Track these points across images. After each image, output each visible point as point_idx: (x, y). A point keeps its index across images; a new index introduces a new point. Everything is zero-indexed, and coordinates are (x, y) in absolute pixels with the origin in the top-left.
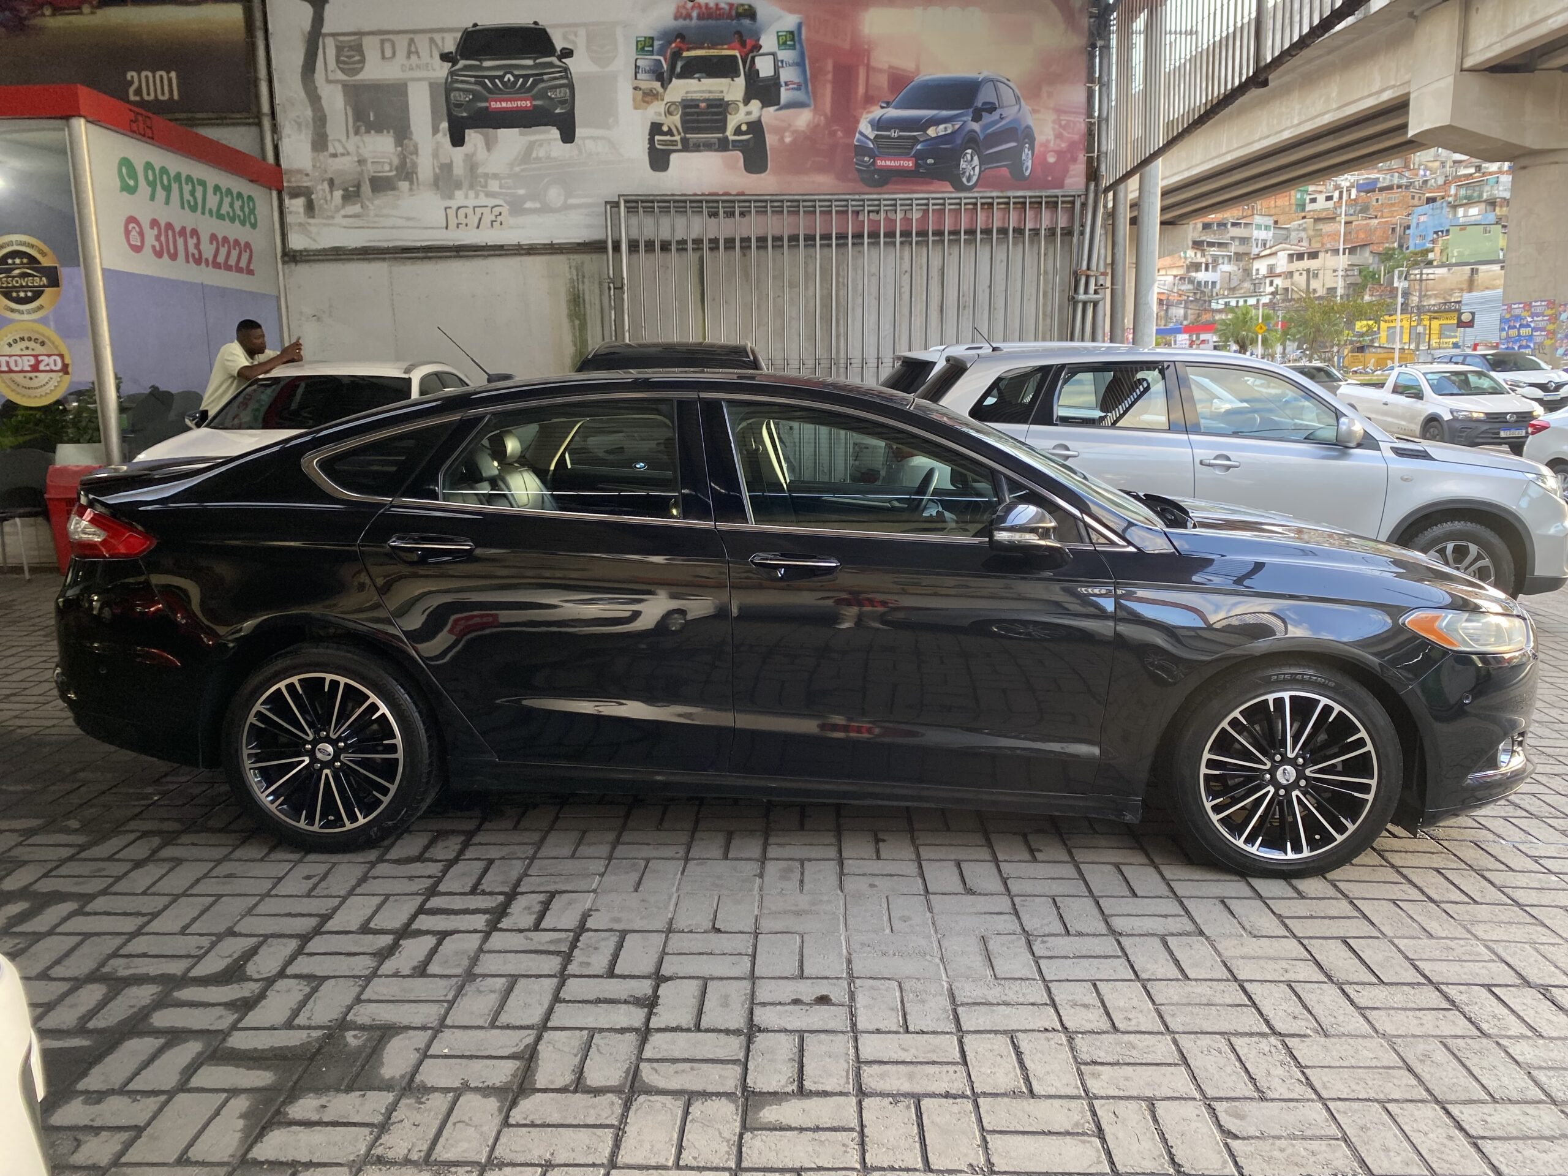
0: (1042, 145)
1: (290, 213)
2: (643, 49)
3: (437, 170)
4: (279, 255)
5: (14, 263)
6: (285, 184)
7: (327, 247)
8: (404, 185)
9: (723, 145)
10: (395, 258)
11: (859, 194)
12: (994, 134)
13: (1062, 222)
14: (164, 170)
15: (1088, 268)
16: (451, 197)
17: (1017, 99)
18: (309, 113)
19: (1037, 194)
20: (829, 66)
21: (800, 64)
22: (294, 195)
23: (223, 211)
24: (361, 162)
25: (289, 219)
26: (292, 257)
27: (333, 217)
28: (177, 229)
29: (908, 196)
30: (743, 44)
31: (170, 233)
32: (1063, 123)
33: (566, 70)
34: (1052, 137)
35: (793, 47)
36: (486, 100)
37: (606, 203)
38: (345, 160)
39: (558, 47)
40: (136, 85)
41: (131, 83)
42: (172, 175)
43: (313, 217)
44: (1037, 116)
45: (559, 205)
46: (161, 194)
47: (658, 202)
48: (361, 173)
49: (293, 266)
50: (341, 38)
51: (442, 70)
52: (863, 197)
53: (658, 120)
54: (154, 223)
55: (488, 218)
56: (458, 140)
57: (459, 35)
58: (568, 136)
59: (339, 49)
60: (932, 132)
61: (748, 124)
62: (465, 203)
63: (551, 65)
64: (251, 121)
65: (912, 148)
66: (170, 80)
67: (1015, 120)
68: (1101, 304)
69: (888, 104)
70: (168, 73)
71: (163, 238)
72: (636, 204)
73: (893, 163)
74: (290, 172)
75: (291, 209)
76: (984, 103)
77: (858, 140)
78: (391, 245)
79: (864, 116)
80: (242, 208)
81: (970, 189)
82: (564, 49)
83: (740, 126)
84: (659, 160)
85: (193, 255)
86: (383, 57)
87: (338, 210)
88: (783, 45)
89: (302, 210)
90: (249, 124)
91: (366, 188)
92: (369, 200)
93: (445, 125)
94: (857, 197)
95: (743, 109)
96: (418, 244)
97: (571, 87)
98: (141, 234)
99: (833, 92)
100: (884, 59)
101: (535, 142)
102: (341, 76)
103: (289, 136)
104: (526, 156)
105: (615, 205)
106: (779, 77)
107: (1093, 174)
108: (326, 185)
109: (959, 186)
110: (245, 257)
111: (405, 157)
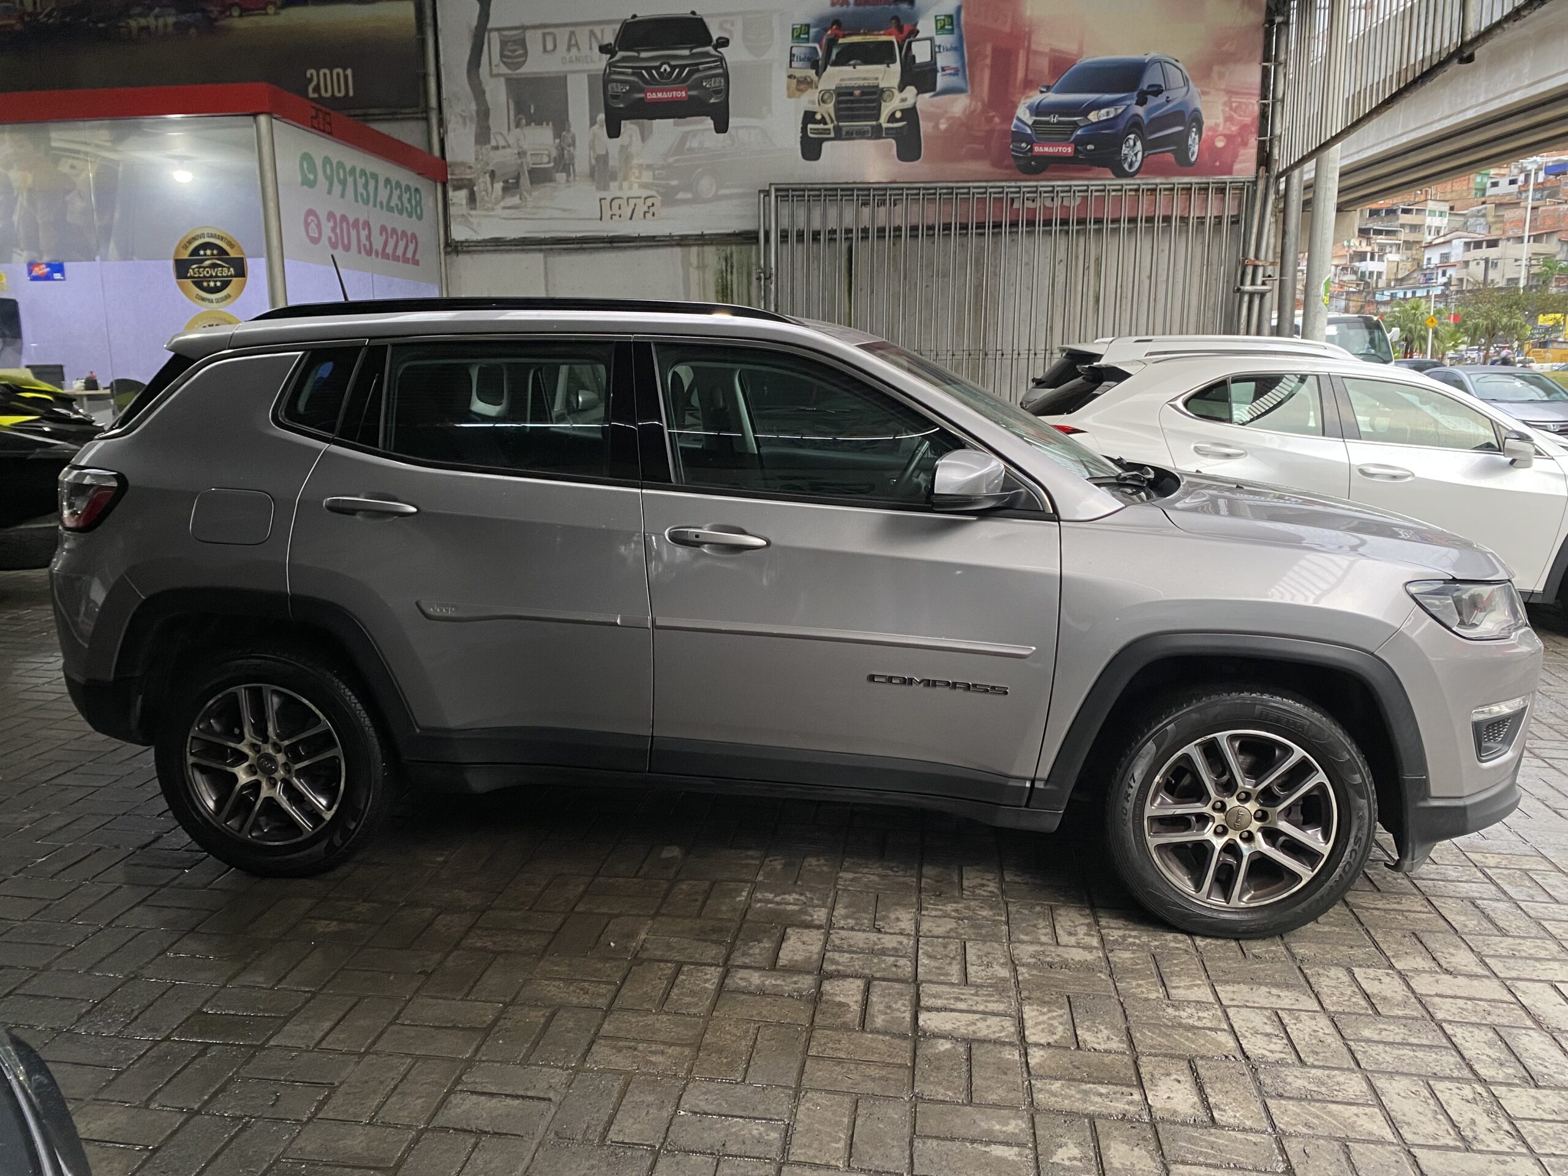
0: (1210, 129)
1: (453, 204)
2: (798, 37)
3: (593, 162)
4: (442, 246)
5: (205, 255)
6: (449, 177)
7: (487, 237)
8: (561, 177)
9: (877, 133)
10: (551, 249)
11: (1016, 180)
12: (1158, 118)
13: (1230, 208)
14: (341, 165)
15: (1257, 257)
16: (606, 188)
17: (1186, 81)
18: (473, 107)
19: (1204, 180)
20: (989, 50)
21: (958, 49)
22: (457, 188)
23: (393, 204)
24: (521, 154)
25: (452, 210)
26: (453, 248)
27: (493, 209)
28: (351, 221)
29: (1066, 183)
30: (900, 29)
31: (345, 225)
32: (1234, 105)
33: (722, 59)
34: (1221, 120)
35: (951, 32)
36: (642, 91)
37: (760, 191)
38: (508, 150)
39: (715, 38)
40: (315, 82)
41: (311, 80)
42: (348, 168)
43: (475, 209)
44: (1204, 98)
45: (710, 196)
46: (337, 188)
47: (810, 190)
48: (522, 164)
49: (454, 257)
50: (505, 33)
51: (601, 62)
52: (1019, 184)
53: (811, 108)
54: (331, 216)
55: (641, 208)
56: (614, 132)
57: (618, 27)
58: (722, 127)
59: (504, 44)
60: (1093, 117)
61: (902, 111)
62: (618, 194)
63: (707, 55)
64: (419, 115)
65: (1072, 134)
66: (346, 77)
67: (1183, 103)
68: (1268, 296)
69: (1048, 88)
70: (345, 70)
71: (338, 231)
72: (787, 193)
73: (1051, 150)
74: (455, 164)
75: (454, 201)
76: (1149, 86)
77: (1016, 126)
78: (548, 235)
79: (1023, 101)
80: (410, 201)
81: (1132, 175)
82: (720, 38)
83: (893, 114)
84: (811, 149)
85: (365, 246)
86: (545, 50)
87: (497, 203)
88: (941, 29)
89: (464, 202)
90: (418, 119)
91: (525, 180)
92: (527, 191)
93: (602, 116)
94: (1013, 184)
95: (898, 96)
96: (574, 235)
97: (726, 76)
98: (319, 226)
99: (991, 78)
100: (1045, 42)
101: (688, 132)
102: (504, 70)
103: (454, 130)
104: (680, 147)
105: (767, 193)
106: (935, 63)
107: (1265, 159)
108: (487, 175)
109: (1121, 173)
110: (411, 247)
111: (563, 149)
